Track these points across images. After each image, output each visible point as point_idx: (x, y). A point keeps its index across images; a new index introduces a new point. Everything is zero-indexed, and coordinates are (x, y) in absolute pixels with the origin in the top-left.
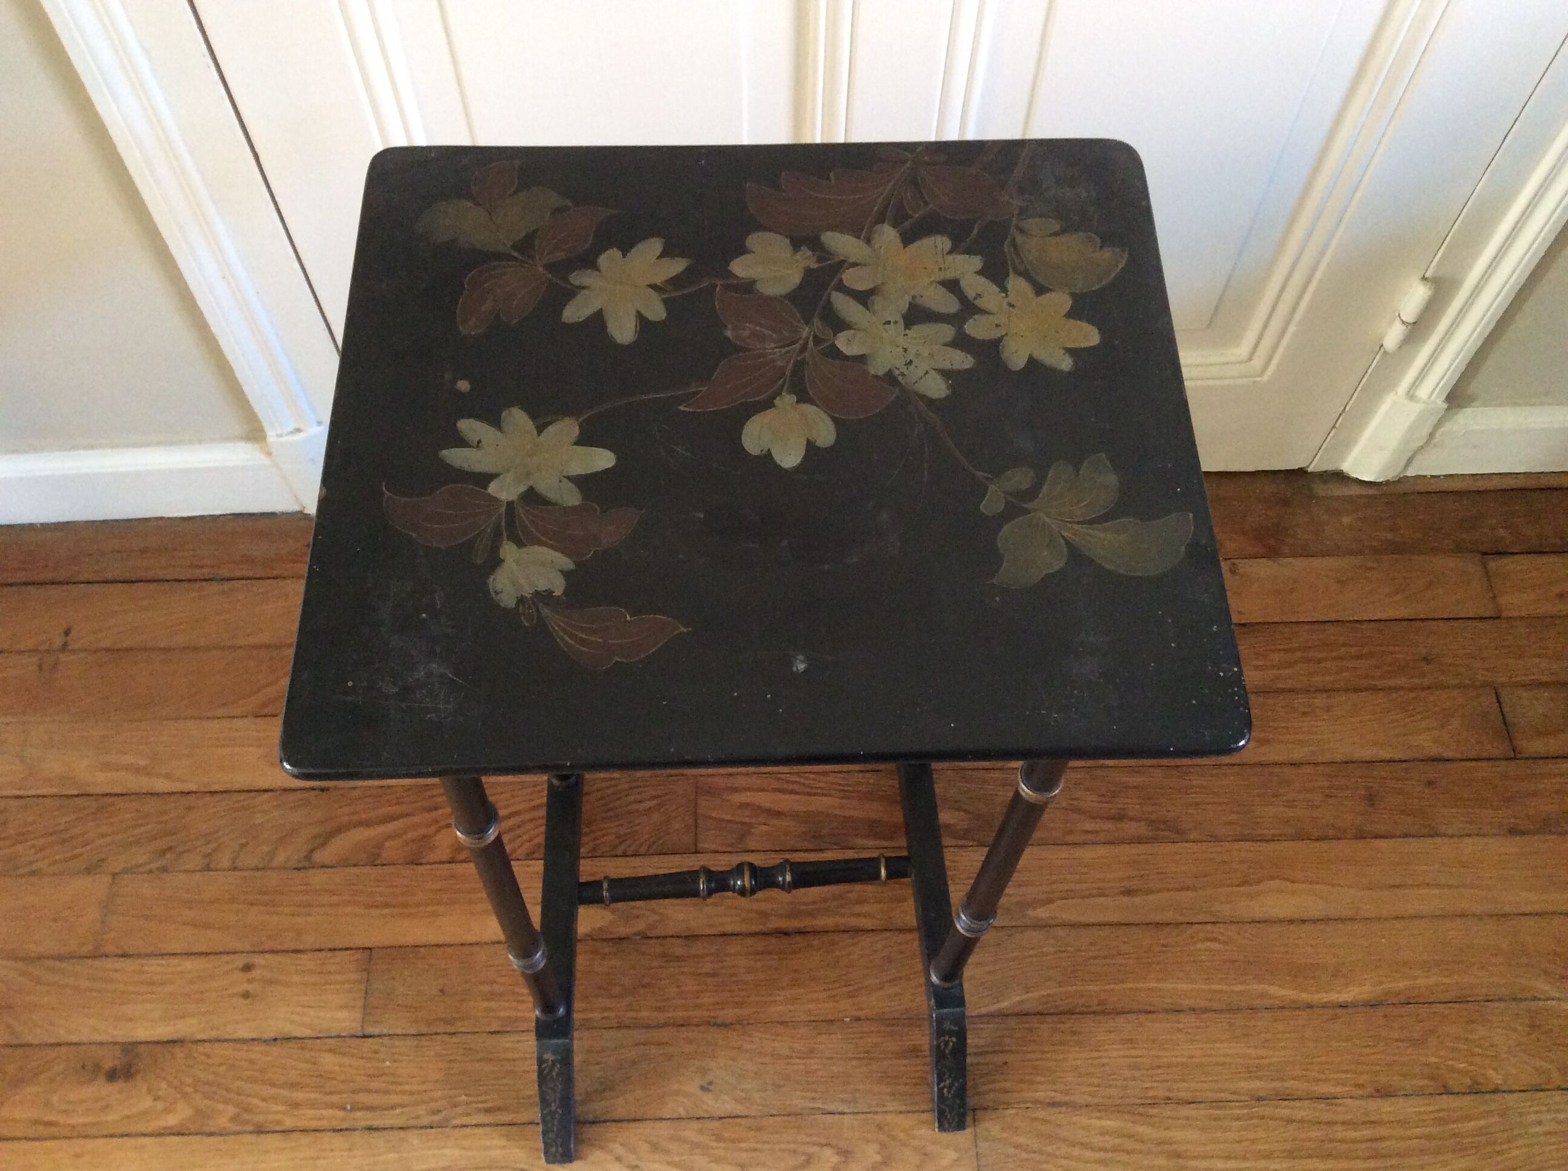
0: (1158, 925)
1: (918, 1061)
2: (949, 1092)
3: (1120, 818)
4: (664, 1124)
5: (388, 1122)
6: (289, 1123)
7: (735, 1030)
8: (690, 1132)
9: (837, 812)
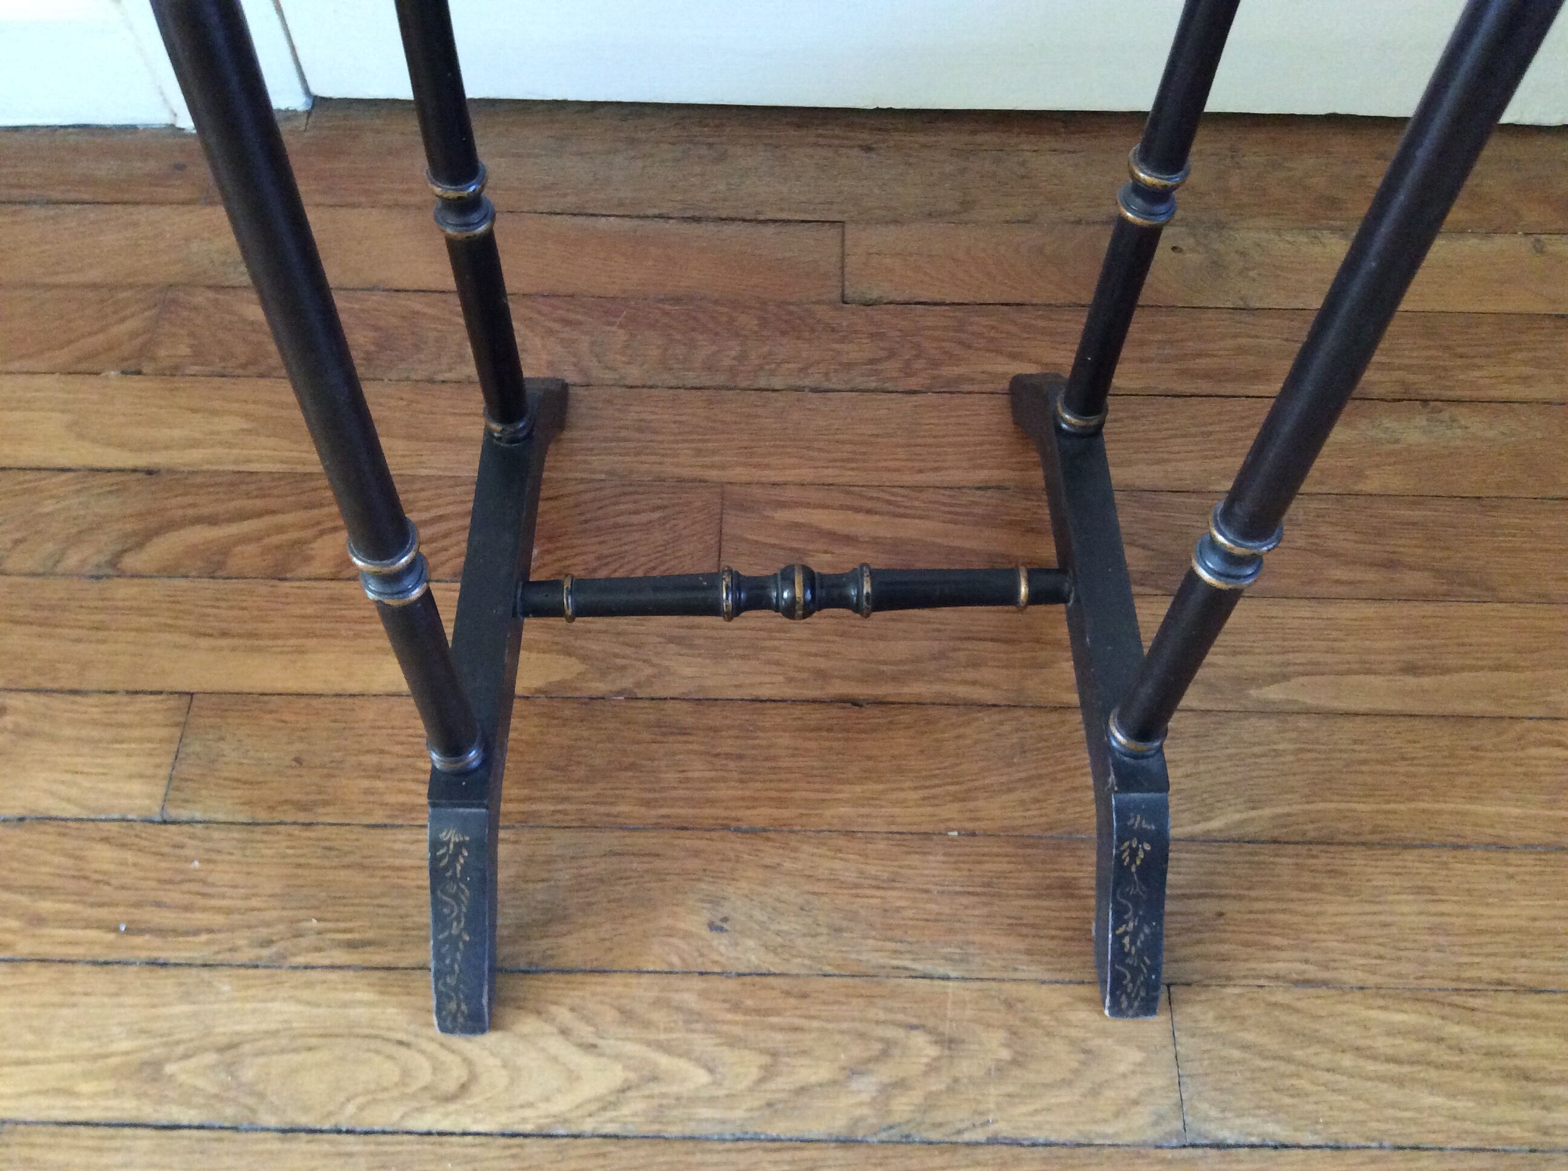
0: (1467, 719)
1: (1072, 903)
2: (1133, 942)
3: (1391, 564)
4: (645, 979)
5: (183, 955)
6: (24, 947)
7: (768, 839)
8: (689, 994)
9: (938, 540)
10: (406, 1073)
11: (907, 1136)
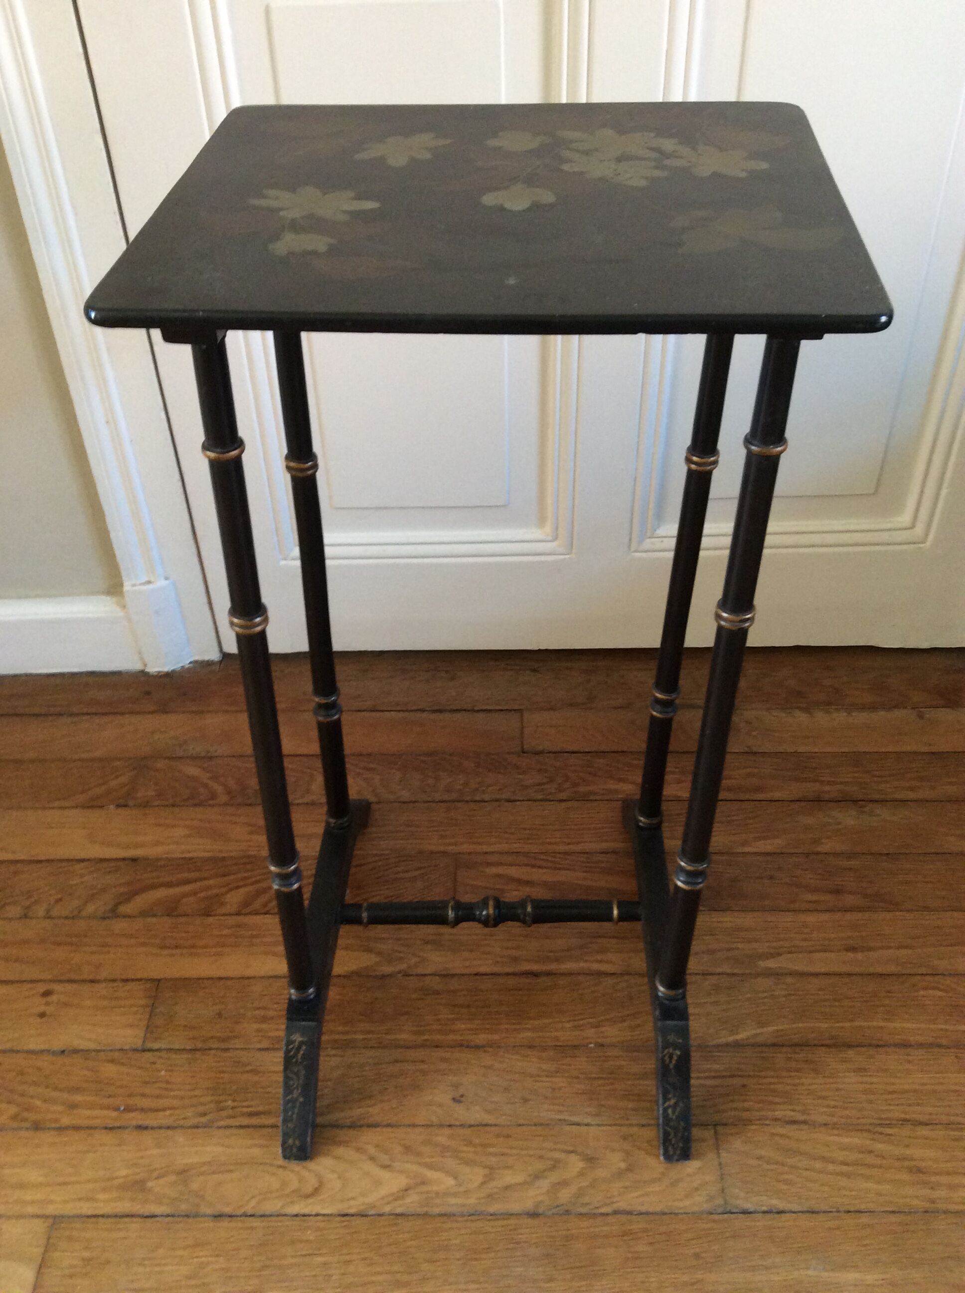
0: (883, 975)
3: (838, 891)
4: (417, 1130)
5: (154, 1123)
6: (65, 1121)
7: (485, 1051)
8: (442, 1138)
9: (580, 882)
10: (284, 1184)
11: (567, 1211)
